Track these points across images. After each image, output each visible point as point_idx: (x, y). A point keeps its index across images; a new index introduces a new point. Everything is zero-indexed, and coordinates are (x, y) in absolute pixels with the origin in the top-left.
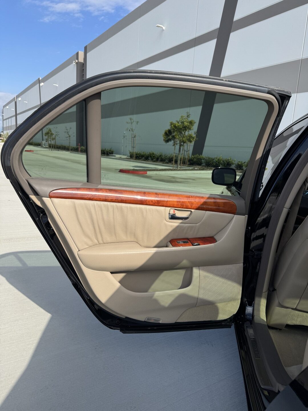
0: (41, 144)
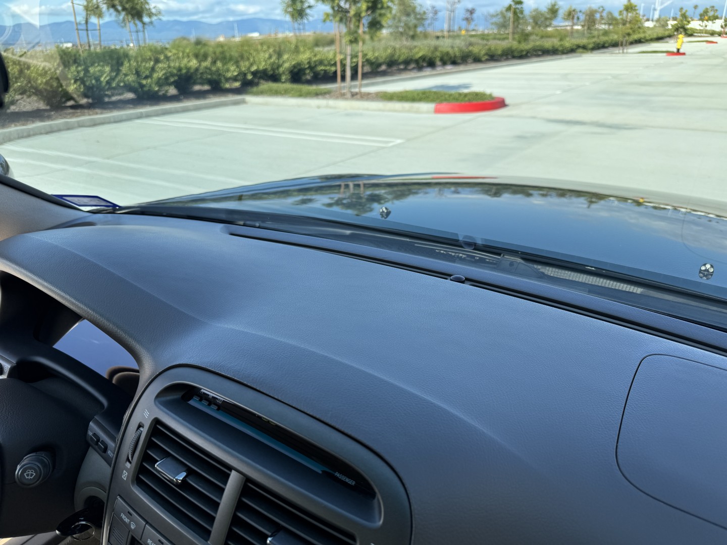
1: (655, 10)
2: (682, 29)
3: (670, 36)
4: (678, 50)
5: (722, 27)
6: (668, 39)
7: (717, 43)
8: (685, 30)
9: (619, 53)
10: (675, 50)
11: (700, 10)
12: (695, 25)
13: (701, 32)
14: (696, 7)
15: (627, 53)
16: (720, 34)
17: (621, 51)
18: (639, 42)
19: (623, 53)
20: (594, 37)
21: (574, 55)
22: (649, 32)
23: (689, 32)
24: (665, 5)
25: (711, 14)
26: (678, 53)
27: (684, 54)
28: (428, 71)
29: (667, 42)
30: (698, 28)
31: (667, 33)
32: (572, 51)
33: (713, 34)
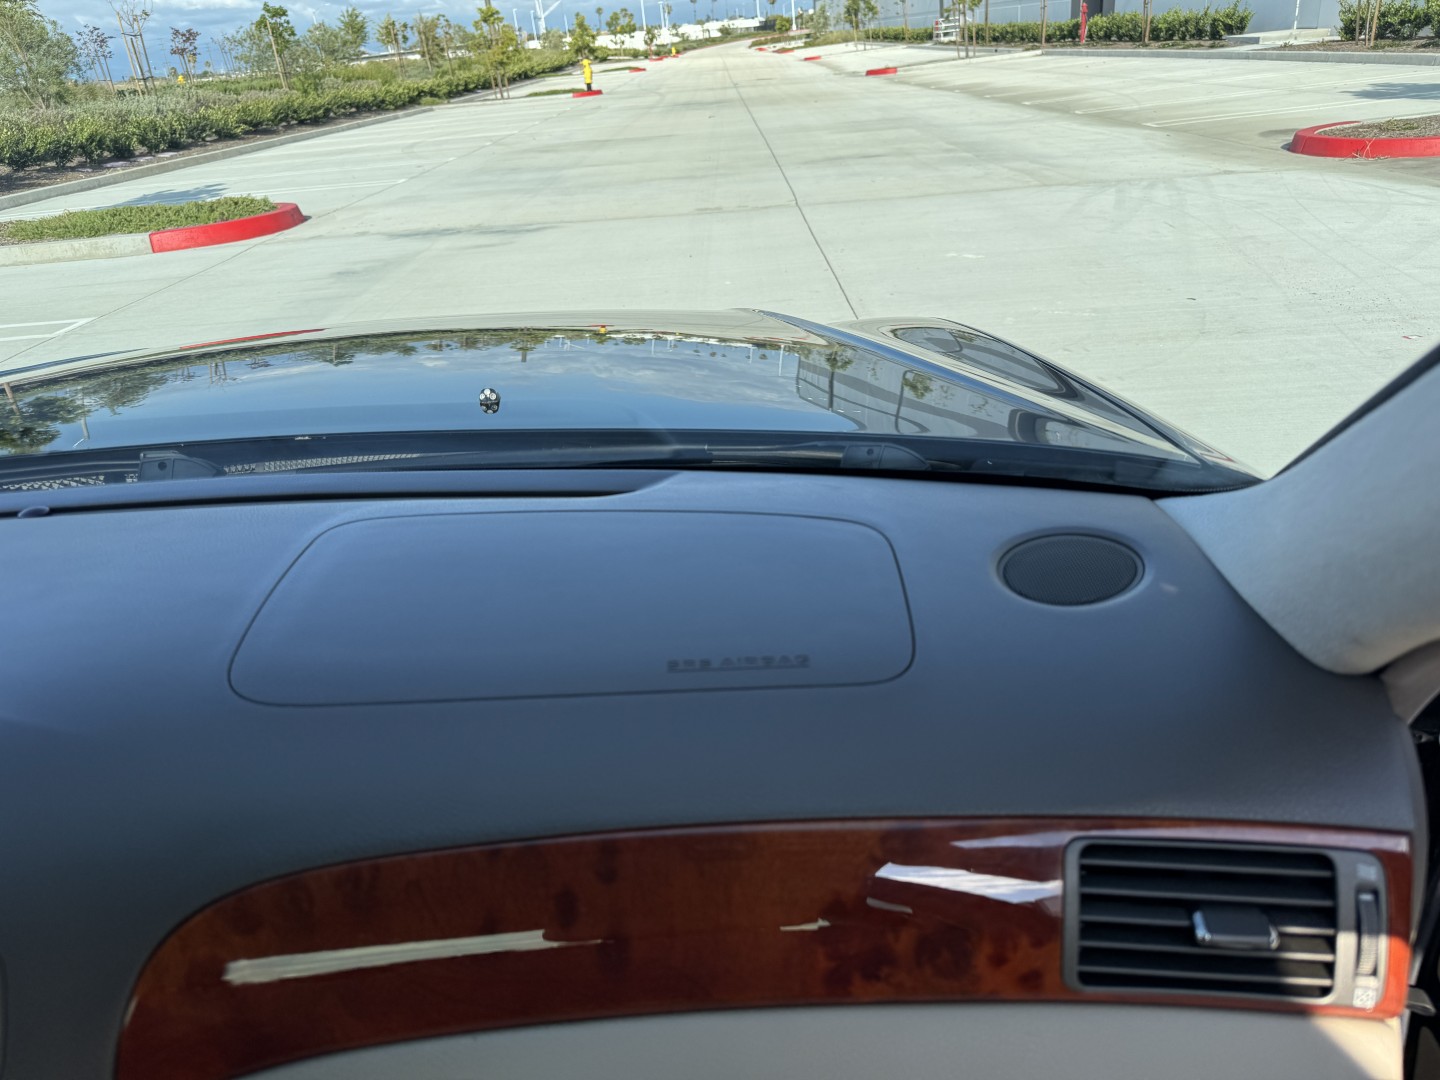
1: (537, 18)
2: (585, 50)
3: (573, 64)
4: (589, 85)
6: (570, 69)
7: (644, 70)
8: (592, 51)
9: (496, 99)
10: (585, 88)
11: (606, 17)
12: (604, 41)
13: (617, 53)
14: (599, 11)
15: (509, 98)
16: (646, 55)
17: (499, 96)
18: (525, 76)
19: (502, 98)
20: (445, 73)
21: (418, 108)
22: (536, 60)
23: (599, 54)
24: (551, 9)
25: (623, 21)
26: (590, 91)
27: (599, 92)
28: (119, 169)
29: (570, 74)
30: (612, 46)
31: (565, 59)
32: (413, 101)
33: (635, 55)
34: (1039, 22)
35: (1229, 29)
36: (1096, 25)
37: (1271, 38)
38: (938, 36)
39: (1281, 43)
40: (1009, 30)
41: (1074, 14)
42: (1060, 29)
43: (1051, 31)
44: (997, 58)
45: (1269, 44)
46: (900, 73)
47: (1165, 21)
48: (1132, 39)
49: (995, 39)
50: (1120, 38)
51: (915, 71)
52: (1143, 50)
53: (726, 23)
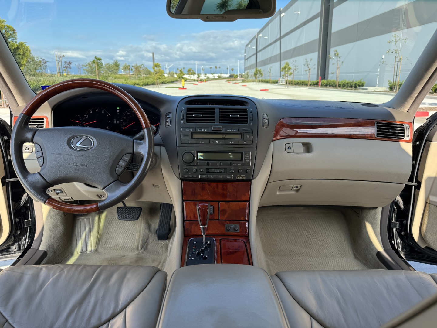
0: (278, 81)
1: (166, 69)
3: (177, 81)
4: (183, 87)
5: (197, 78)
7: (197, 85)
9: (157, 88)
10: (182, 87)
12: (186, 76)
13: (189, 79)
14: (185, 68)
15: (160, 88)
16: (197, 81)
18: (163, 83)
20: (141, 80)
22: (167, 79)
24: (170, 66)
25: (192, 71)
26: (183, 88)
29: (176, 84)
31: (175, 79)
33: (195, 80)
34: (308, 81)
35: (359, 86)
36: (323, 82)
37: (371, 89)
38: (279, 82)
39: (373, 90)
40: (299, 82)
41: (317, 79)
42: (313, 82)
43: (311, 83)
44: (296, 89)
45: (370, 90)
46: (269, 91)
47: (342, 82)
48: (333, 87)
49: (295, 84)
50: (330, 86)
51: (273, 91)
52: (336, 89)
53: (219, 75)
